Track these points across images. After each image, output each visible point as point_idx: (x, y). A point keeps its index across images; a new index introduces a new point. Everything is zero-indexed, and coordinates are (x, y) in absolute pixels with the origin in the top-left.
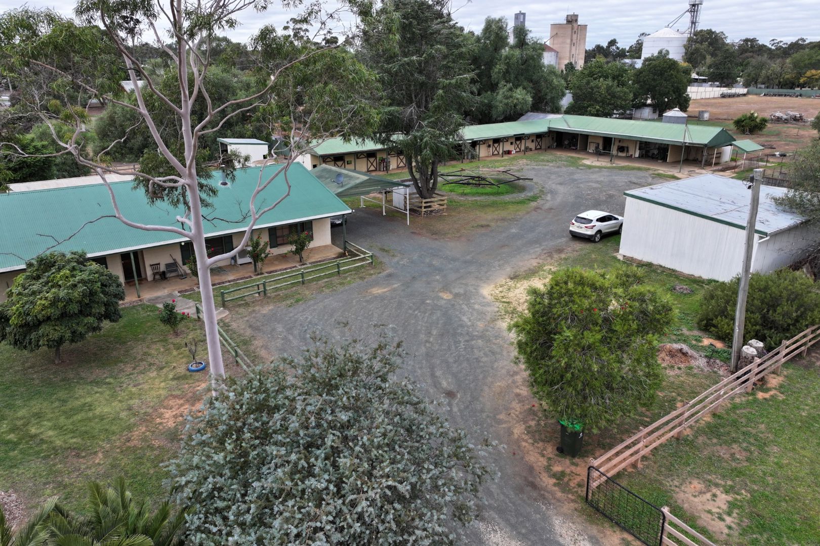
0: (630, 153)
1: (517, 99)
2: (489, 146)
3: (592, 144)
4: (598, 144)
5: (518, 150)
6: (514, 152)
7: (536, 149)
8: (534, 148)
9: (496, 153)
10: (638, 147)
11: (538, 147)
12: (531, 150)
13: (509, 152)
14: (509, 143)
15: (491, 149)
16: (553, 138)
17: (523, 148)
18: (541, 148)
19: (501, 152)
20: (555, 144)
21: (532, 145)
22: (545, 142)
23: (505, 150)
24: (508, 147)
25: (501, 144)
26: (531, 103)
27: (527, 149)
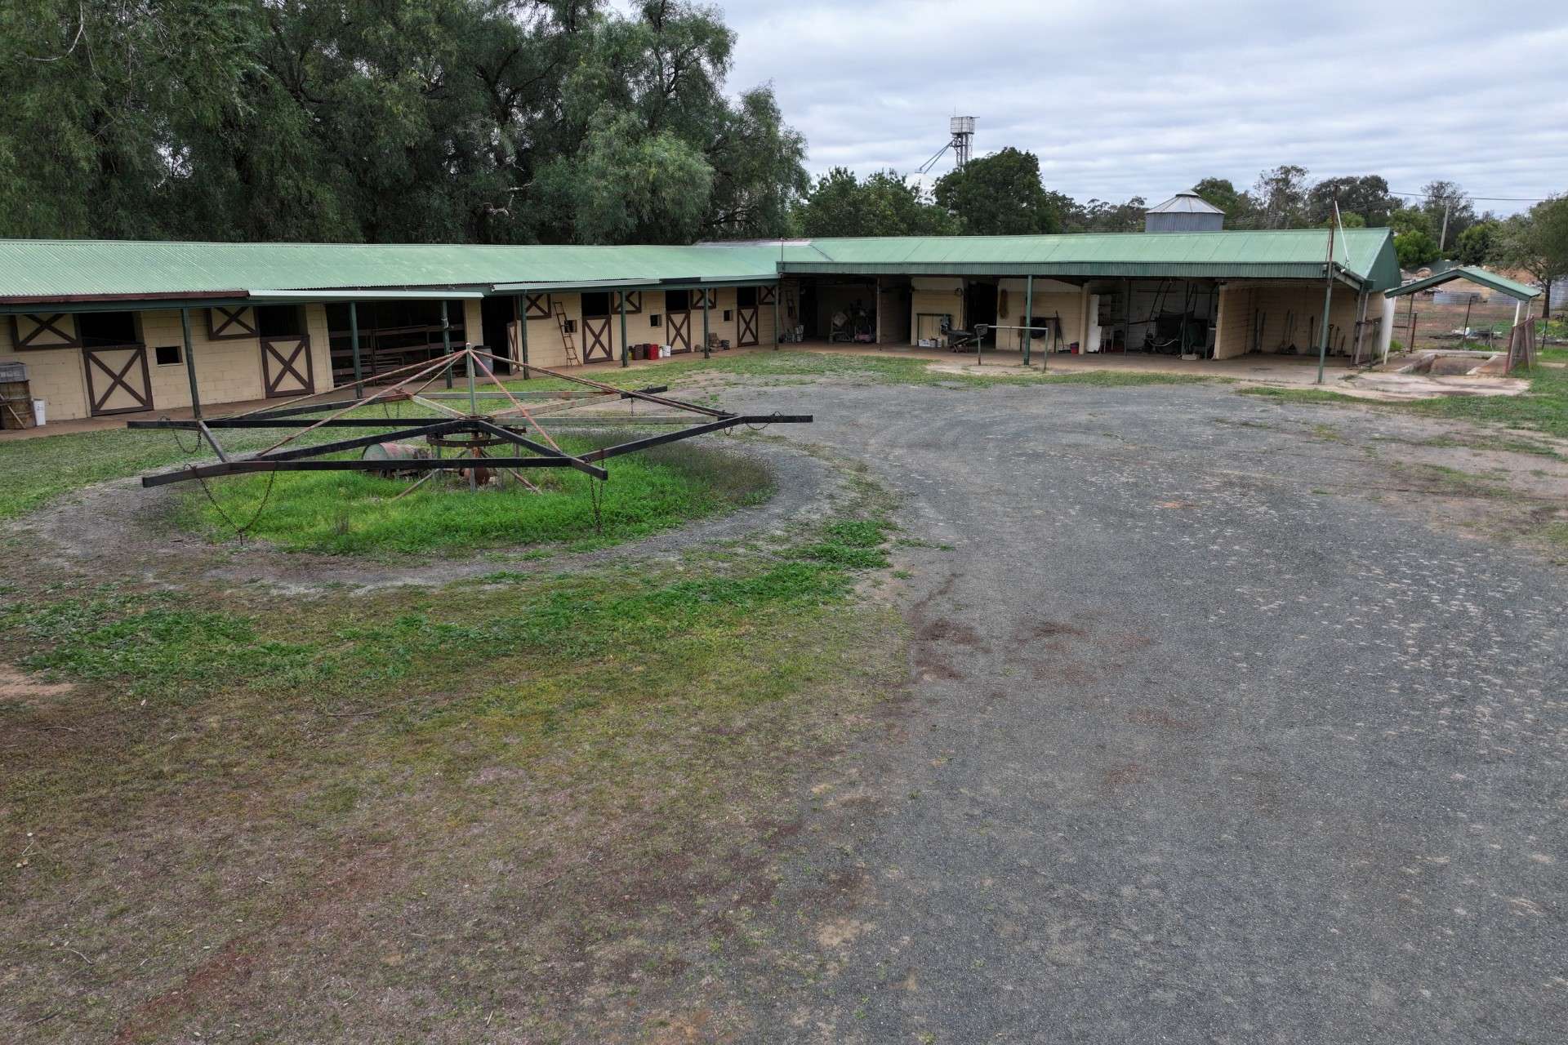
0: (1069, 340)
1: (660, 164)
2: (570, 327)
3: (926, 320)
4: (950, 317)
5: (679, 345)
6: (665, 351)
7: (741, 345)
8: (733, 343)
9: (598, 353)
10: (1095, 317)
11: (748, 338)
12: (724, 345)
13: (648, 352)
14: (644, 318)
15: (577, 337)
16: (791, 310)
17: (698, 339)
18: (755, 343)
19: (617, 352)
20: (800, 330)
21: (726, 331)
22: (770, 319)
23: (631, 342)
24: (640, 332)
25: (616, 320)
26: (708, 179)
27: (713, 345)
